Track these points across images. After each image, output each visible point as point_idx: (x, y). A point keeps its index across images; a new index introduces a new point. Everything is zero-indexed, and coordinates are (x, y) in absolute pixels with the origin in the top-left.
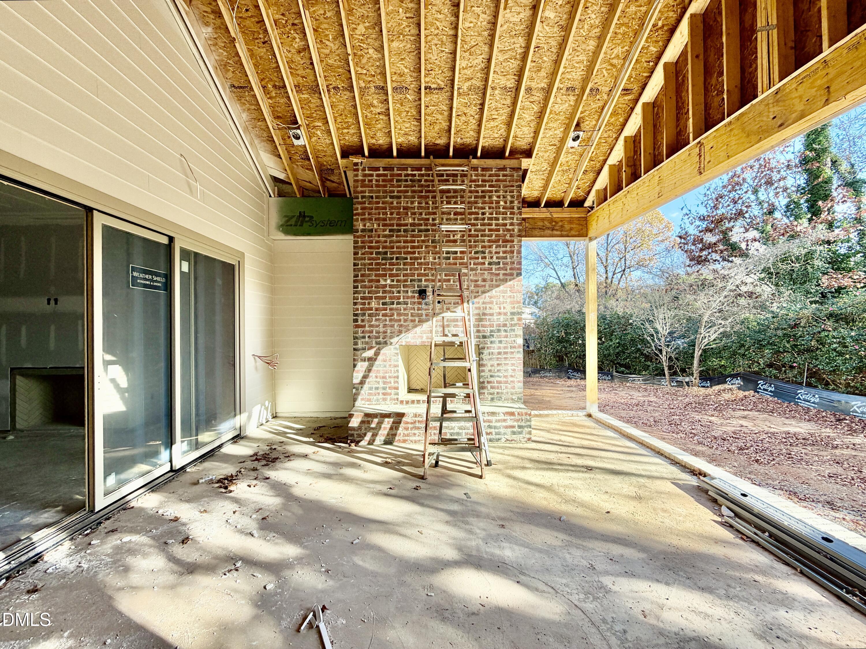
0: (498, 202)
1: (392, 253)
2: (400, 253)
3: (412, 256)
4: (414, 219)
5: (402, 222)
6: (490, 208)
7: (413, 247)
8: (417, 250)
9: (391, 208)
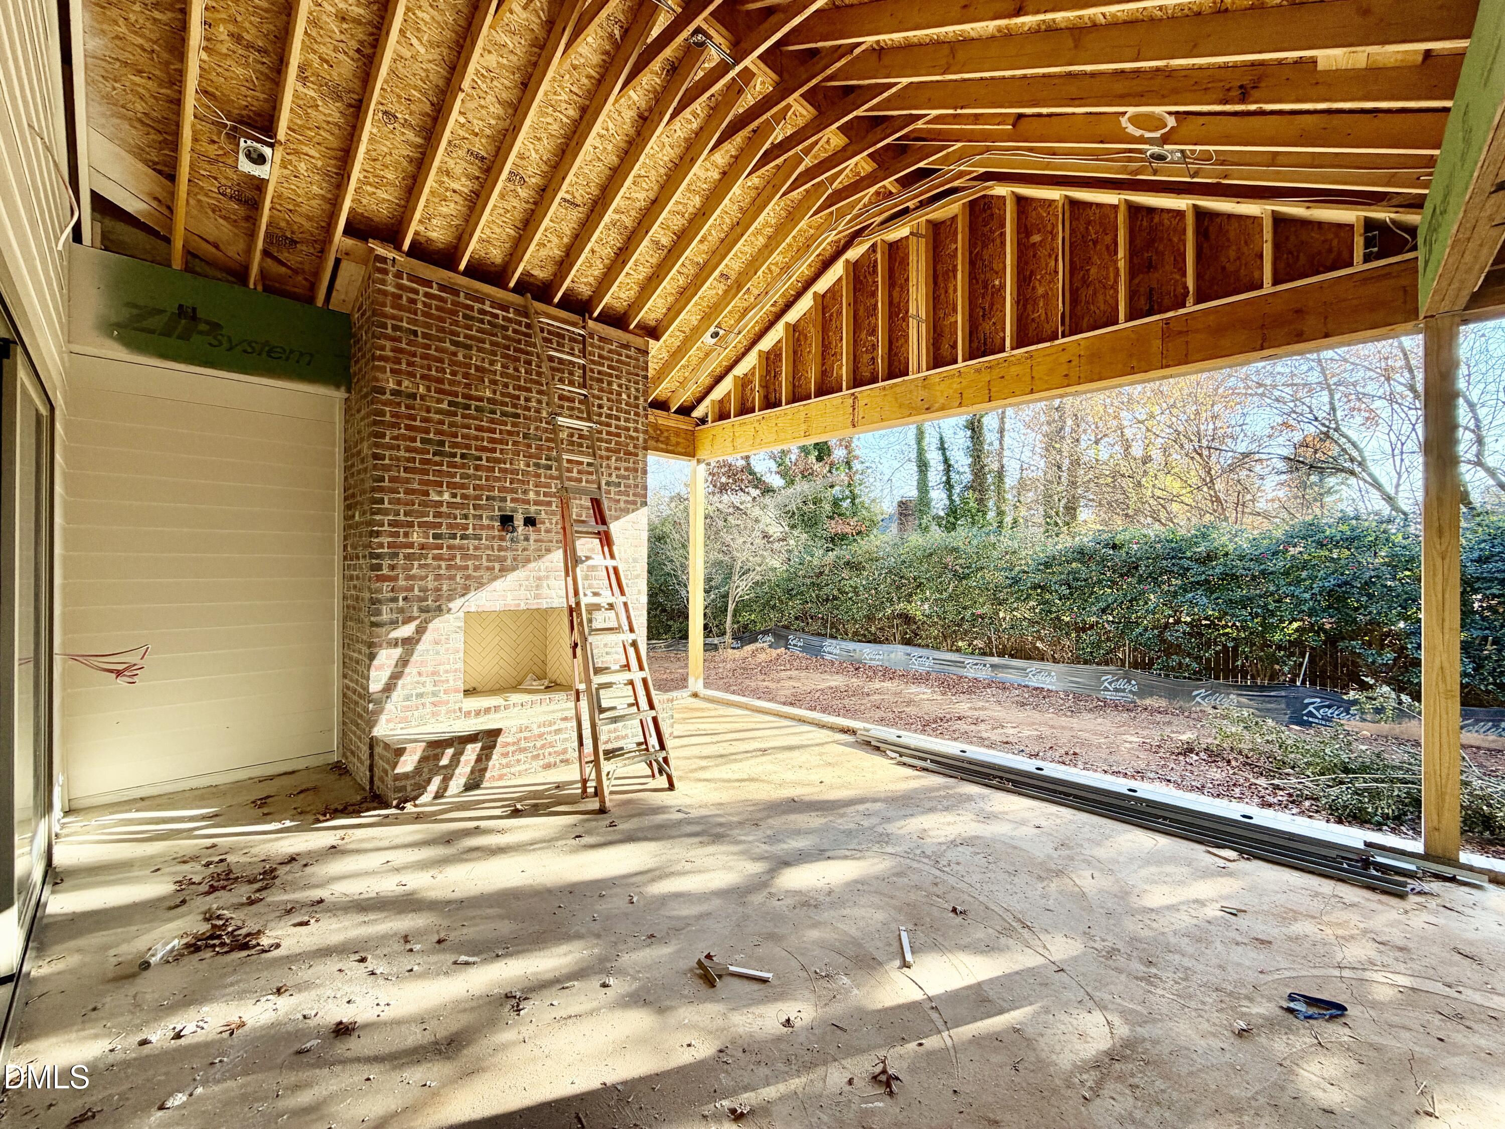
0: (619, 394)
1: (455, 445)
2: (468, 447)
3: (489, 455)
4: (495, 392)
5: (473, 392)
6: (608, 400)
7: (492, 441)
8: (499, 446)
9: (452, 363)
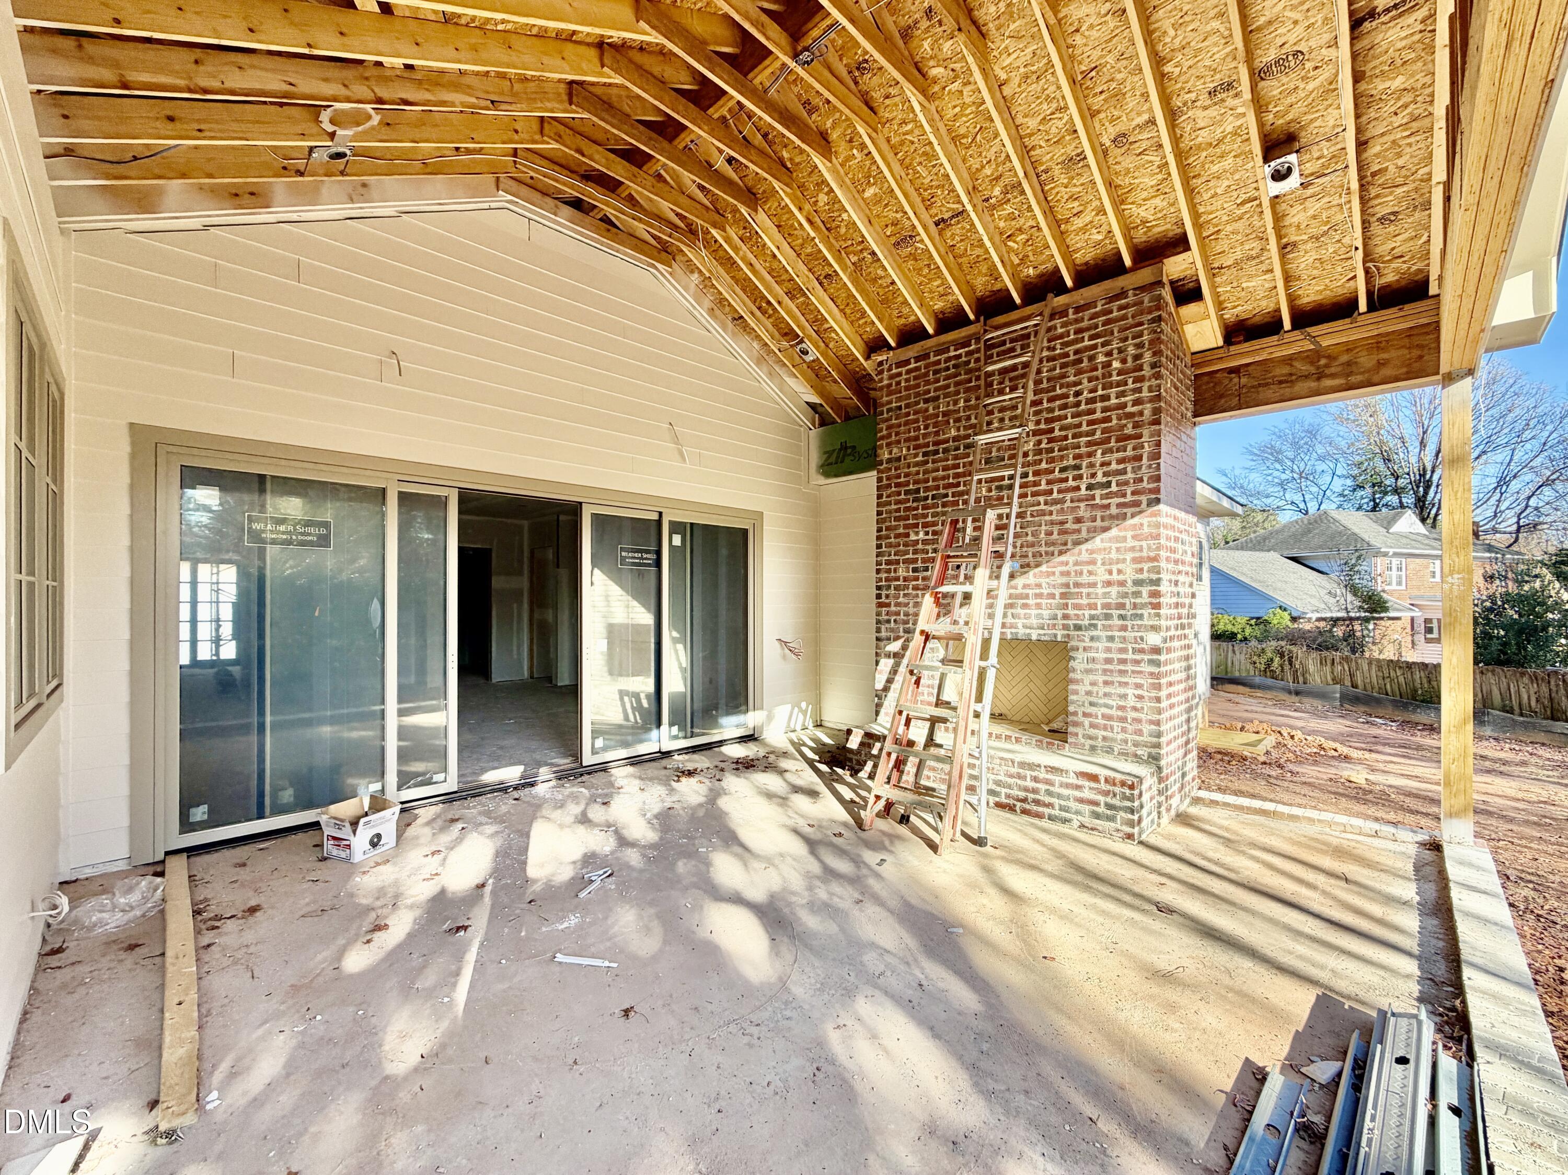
0: (1108, 364)
1: (927, 489)
2: (937, 488)
3: (954, 490)
4: (958, 429)
5: (942, 437)
6: (1090, 381)
7: (957, 476)
8: (962, 480)
9: (926, 418)
